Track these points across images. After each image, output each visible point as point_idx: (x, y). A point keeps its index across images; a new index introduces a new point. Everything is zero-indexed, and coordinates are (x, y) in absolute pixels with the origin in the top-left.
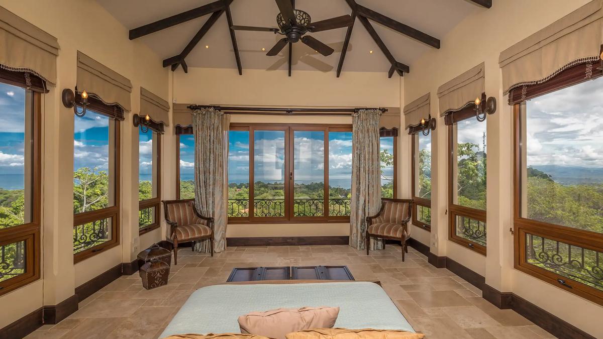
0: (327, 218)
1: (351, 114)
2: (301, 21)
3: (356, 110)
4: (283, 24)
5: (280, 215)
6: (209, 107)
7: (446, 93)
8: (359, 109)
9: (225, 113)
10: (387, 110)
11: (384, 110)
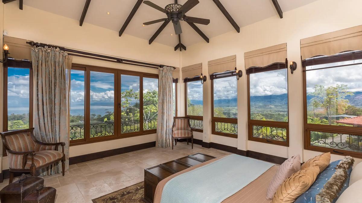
0: (142, 132)
1: (158, 68)
2: (176, 10)
3: (161, 66)
4: (173, 11)
5: (105, 134)
6: (56, 47)
7: (213, 65)
8: (163, 66)
9: (69, 54)
10: (176, 68)
11: (174, 68)
